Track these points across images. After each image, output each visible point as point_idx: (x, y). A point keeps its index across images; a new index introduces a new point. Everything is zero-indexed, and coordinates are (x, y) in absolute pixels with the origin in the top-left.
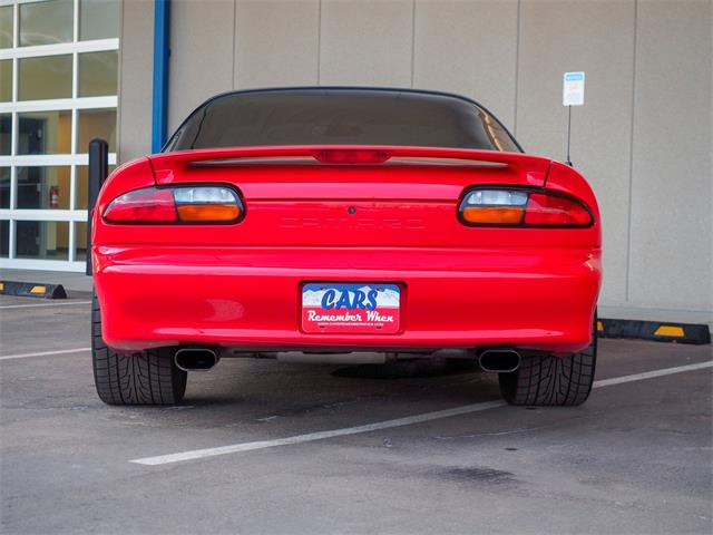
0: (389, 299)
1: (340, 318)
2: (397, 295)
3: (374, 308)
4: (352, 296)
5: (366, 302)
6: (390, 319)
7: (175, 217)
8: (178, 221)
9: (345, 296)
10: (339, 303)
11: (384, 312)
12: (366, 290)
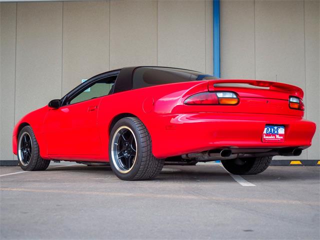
0: (282, 131)
1: (270, 137)
2: (284, 130)
3: (278, 134)
4: (272, 129)
5: (276, 132)
6: (282, 137)
7: (218, 102)
8: (219, 104)
9: (271, 130)
10: (270, 132)
11: (280, 135)
12: (276, 128)
